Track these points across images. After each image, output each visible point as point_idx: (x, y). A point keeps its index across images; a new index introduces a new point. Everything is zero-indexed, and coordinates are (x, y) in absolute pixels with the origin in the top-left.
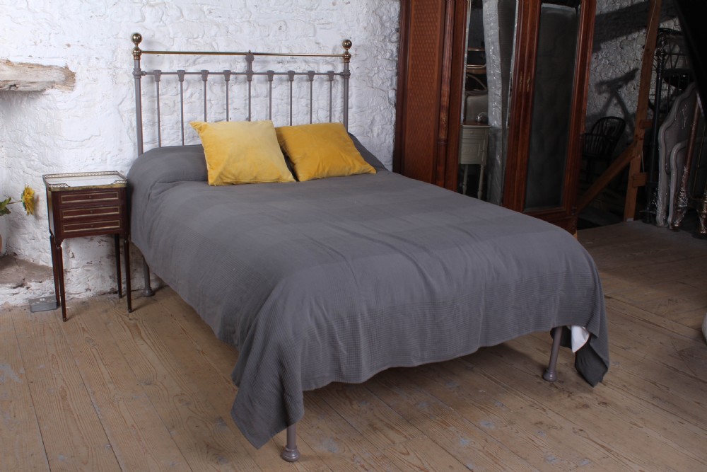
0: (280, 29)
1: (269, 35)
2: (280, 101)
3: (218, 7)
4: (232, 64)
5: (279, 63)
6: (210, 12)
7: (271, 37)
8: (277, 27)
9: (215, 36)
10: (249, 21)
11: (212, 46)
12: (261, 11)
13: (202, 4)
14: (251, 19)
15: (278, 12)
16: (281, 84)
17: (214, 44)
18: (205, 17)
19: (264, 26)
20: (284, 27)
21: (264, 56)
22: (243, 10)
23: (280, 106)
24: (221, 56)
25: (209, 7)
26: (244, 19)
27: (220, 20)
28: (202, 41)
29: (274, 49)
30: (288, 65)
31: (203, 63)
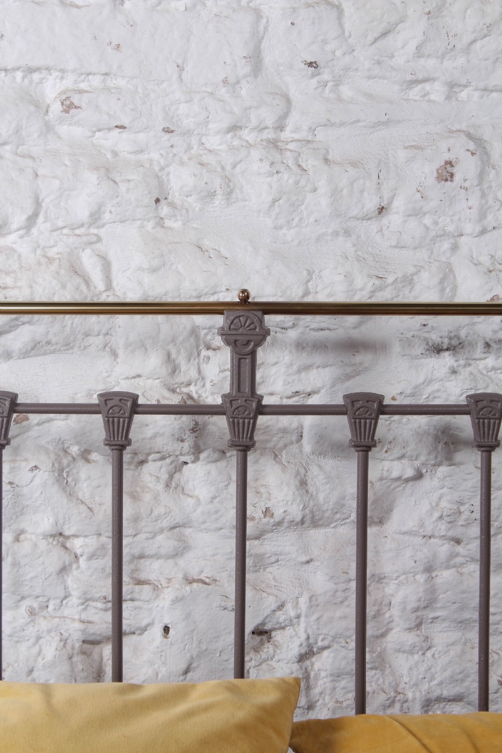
0: (446, 173)
1: (381, 210)
2: (444, 549)
3: (111, 82)
4: (182, 361)
5: (438, 350)
6: (69, 106)
7: (394, 219)
8: (427, 171)
9: (95, 218)
10: (274, 144)
11: (76, 270)
12: (346, 91)
13: (31, 70)
14: (286, 135)
15: (437, 91)
16: (449, 459)
17: (89, 262)
18: (48, 128)
19: (354, 164)
20: (467, 168)
21: (352, 319)
22: (244, 90)
23: (445, 576)
24: (122, 320)
25: (68, 82)
26: (248, 135)
27: (122, 142)
28: (24, 248)
29: (409, 281)
30: (490, 361)
31: (25, 354)
